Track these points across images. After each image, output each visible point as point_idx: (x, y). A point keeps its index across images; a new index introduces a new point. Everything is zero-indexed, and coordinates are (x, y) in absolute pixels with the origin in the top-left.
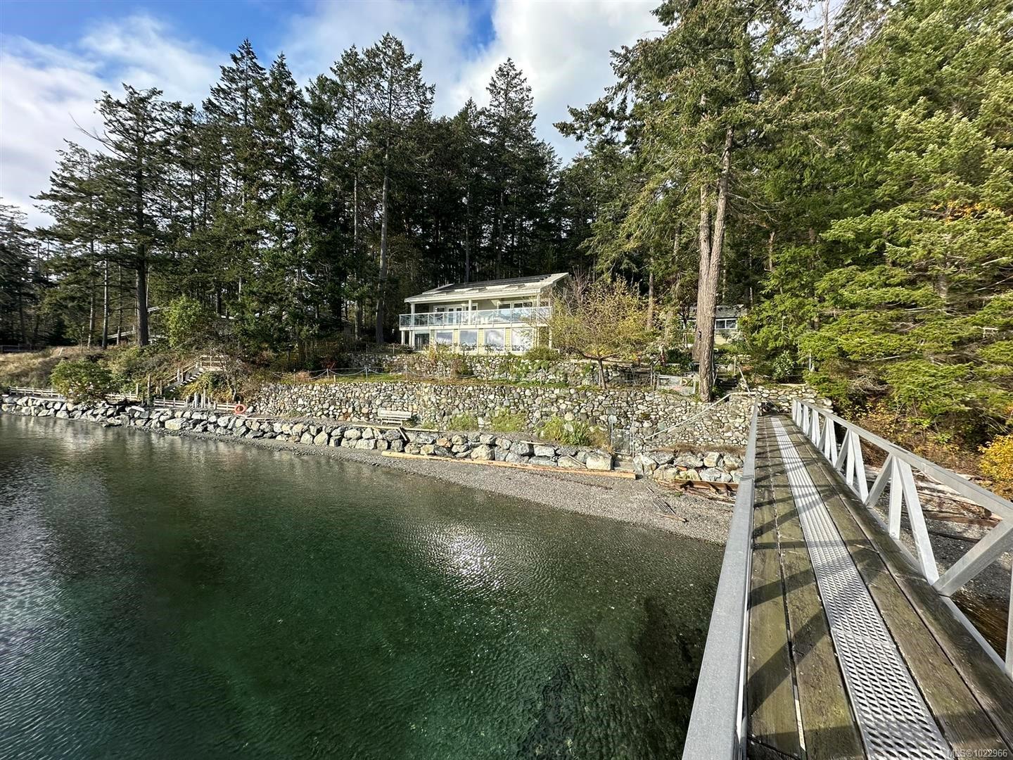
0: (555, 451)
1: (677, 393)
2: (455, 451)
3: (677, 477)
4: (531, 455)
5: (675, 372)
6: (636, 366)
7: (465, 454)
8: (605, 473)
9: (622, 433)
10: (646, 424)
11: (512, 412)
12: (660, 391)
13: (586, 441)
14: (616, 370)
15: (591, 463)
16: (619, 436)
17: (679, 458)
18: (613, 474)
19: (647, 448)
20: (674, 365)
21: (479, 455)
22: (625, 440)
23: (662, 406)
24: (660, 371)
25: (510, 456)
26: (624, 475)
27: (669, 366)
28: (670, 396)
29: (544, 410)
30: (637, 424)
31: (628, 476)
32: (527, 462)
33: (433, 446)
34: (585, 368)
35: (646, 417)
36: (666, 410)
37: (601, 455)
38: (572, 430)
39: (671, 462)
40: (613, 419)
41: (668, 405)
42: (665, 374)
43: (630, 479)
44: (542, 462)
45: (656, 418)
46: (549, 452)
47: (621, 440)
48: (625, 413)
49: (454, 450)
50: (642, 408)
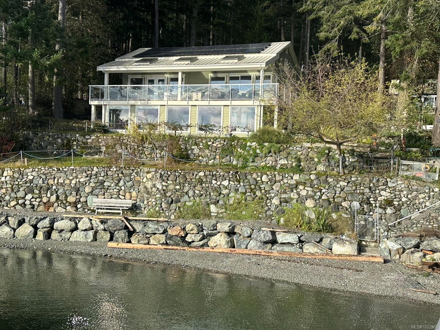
0: (299, 238)
1: (419, 179)
2: (190, 241)
3: (424, 260)
4: (274, 242)
5: (417, 157)
6: (375, 151)
7: (201, 243)
8: (353, 258)
9: (366, 220)
10: (389, 211)
11: (248, 198)
12: (402, 177)
13: (329, 228)
14: (353, 154)
15: (337, 249)
16: (363, 223)
17: (425, 243)
18: (360, 258)
19: (392, 234)
20: (414, 149)
21: (218, 243)
22: (369, 226)
23: (405, 192)
24: (400, 156)
25: (252, 244)
26: (372, 259)
27: (409, 151)
28: (413, 182)
29: (283, 196)
30: (381, 210)
31: (376, 260)
32: (271, 249)
33: (164, 236)
34: (320, 153)
35: (389, 203)
36: (409, 196)
37: (347, 241)
38: (313, 216)
39: (417, 246)
40: (356, 205)
41: (410, 191)
42: (405, 159)
43: (378, 263)
44: (286, 249)
45: (399, 204)
46: (292, 238)
47: (364, 226)
48: (368, 199)
49: (188, 239)
50: (385, 195)
